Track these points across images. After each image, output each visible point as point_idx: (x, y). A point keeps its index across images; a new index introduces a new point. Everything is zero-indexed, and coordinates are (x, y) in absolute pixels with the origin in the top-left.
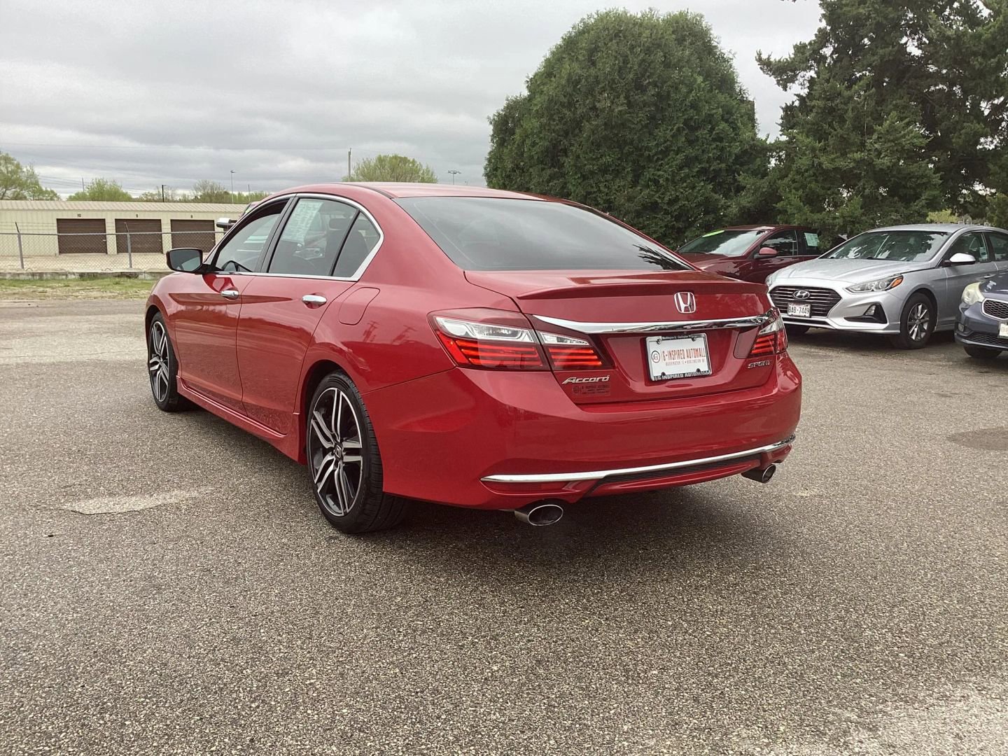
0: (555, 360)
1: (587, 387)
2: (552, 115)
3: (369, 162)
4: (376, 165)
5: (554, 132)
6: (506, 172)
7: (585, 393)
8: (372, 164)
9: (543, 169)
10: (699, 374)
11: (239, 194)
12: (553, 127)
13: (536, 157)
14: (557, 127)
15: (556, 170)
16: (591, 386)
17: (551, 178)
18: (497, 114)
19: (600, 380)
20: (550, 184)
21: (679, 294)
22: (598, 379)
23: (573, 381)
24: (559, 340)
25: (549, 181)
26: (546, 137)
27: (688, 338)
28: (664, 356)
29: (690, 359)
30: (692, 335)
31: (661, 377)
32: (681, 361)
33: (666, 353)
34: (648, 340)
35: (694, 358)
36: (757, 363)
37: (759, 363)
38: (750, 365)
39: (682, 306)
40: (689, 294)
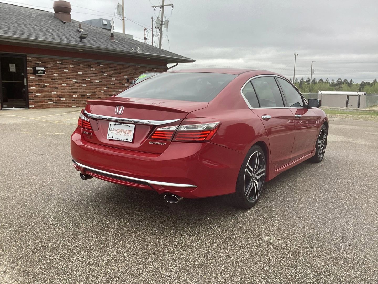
1: (88, 136)
7: (87, 138)
10: (126, 141)
19: (90, 134)
21: (118, 106)
23: (85, 133)
27: (127, 125)
28: (115, 131)
29: (125, 134)
30: (129, 125)
31: (111, 138)
32: (121, 134)
33: (117, 130)
34: (110, 123)
35: (127, 134)
36: (155, 143)
37: (156, 143)
38: (150, 143)
39: (118, 111)
40: (122, 107)
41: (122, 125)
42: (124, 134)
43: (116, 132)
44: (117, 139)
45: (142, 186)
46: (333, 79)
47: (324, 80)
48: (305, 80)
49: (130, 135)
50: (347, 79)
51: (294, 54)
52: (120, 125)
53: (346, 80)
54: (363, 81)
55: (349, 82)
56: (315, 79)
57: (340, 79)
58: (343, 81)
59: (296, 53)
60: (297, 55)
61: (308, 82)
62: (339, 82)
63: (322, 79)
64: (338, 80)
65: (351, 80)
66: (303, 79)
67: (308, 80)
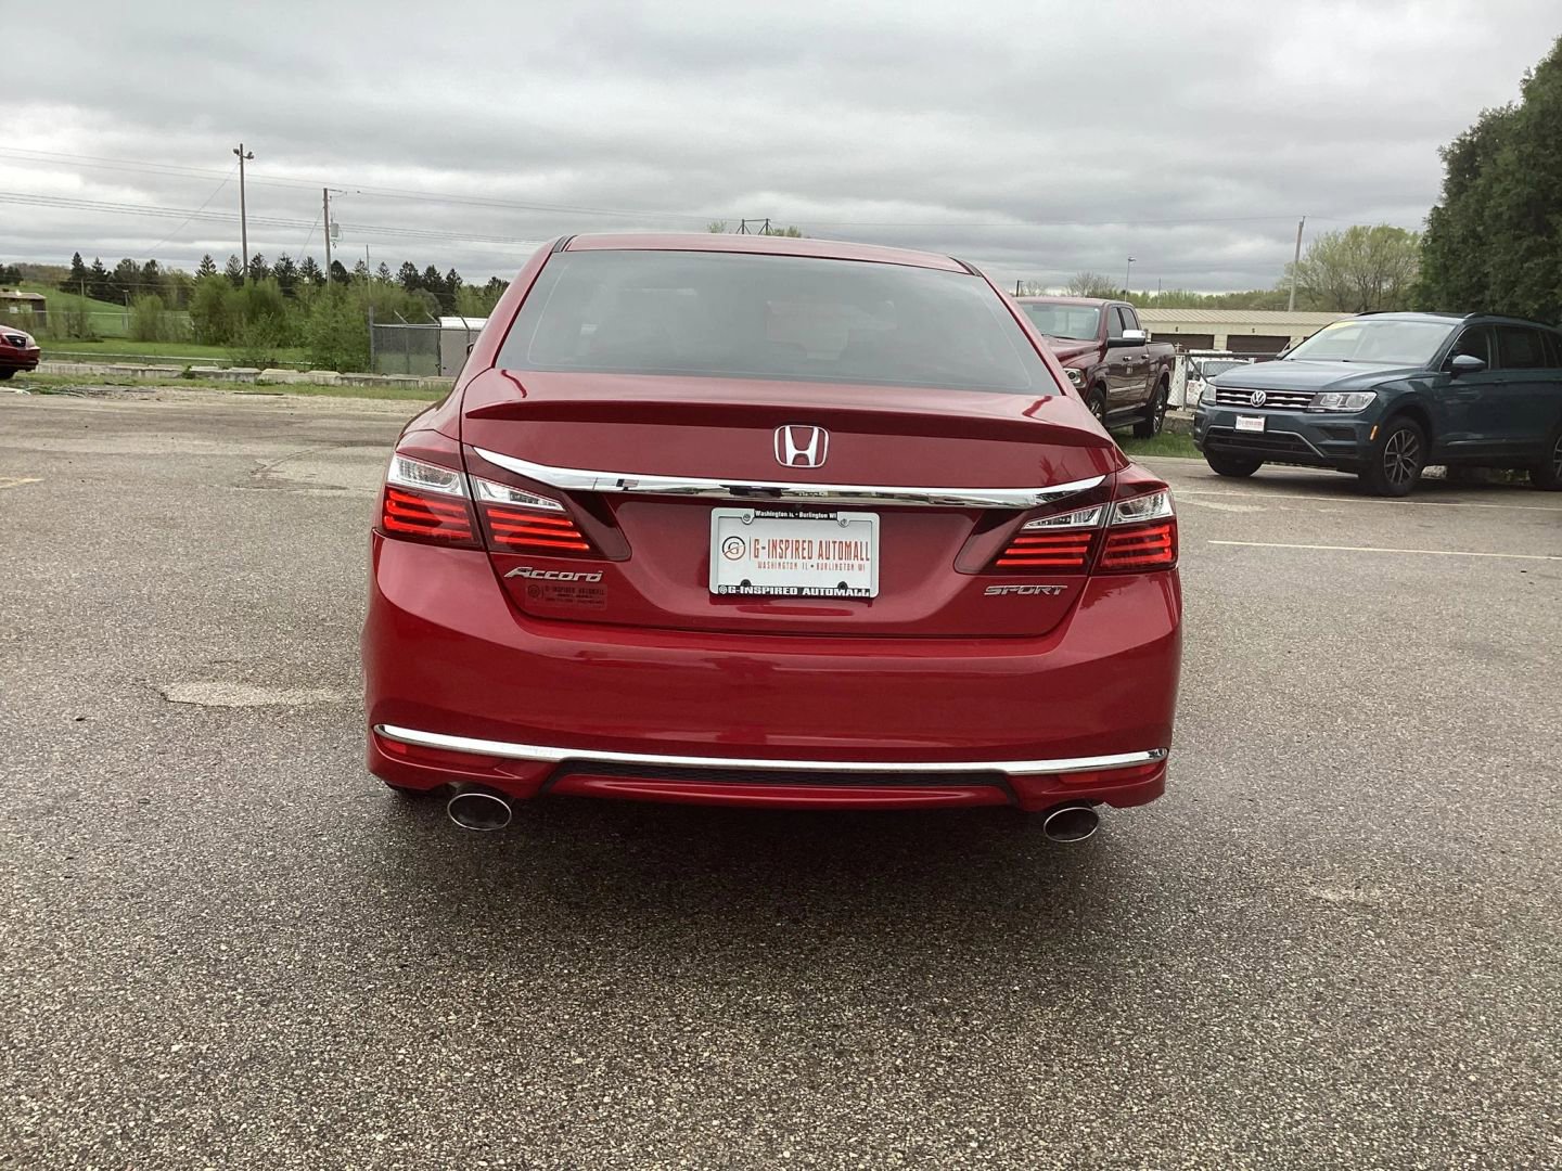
0: (495, 532)
1: (555, 589)
2: (1545, 138)
3: (1336, 238)
4: (1345, 243)
5: (1545, 169)
6: (1451, 243)
7: (549, 599)
8: (1340, 241)
9: (1518, 238)
10: (842, 592)
11: (1144, 294)
12: (1542, 160)
13: (1505, 217)
14: (1552, 161)
15: (1544, 238)
16: (564, 589)
17: (1532, 253)
18: (1457, 142)
19: (582, 578)
20: (1526, 265)
21: (788, 428)
22: (578, 575)
23: (526, 575)
24: (514, 496)
25: (1525, 259)
26: (1528, 178)
27: (829, 518)
28: (757, 550)
29: (825, 561)
30: (841, 515)
31: (738, 588)
32: (800, 562)
33: (764, 542)
34: (717, 512)
35: (837, 561)
36: (1014, 588)
37: (1020, 589)
38: (995, 590)
39: (791, 452)
40: (816, 430)
41: (798, 517)
42: (815, 560)
43: (763, 555)
44: (778, 592)
45: (965, 795)
46: (383, 264)
47: (350, 269)
48: (271, 266)
49: (856, 563)
50: (436, 268)
51: (236, 152)
52: (788, 518)
53: (431, 270)
54: (494, 278)
55: (444, 278)
56: (310, 261)
57: (411, 265)
58: (420, 273)
59: (241, 146)
60: (245, 154)
61: (283, 271)
62: (408, 276)
63: (340, 261)
64: (401, 270)
65: (453, 270)
66: (260, 262)
67: (284, 263)
